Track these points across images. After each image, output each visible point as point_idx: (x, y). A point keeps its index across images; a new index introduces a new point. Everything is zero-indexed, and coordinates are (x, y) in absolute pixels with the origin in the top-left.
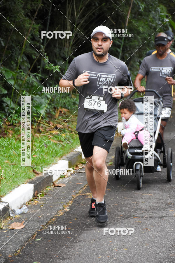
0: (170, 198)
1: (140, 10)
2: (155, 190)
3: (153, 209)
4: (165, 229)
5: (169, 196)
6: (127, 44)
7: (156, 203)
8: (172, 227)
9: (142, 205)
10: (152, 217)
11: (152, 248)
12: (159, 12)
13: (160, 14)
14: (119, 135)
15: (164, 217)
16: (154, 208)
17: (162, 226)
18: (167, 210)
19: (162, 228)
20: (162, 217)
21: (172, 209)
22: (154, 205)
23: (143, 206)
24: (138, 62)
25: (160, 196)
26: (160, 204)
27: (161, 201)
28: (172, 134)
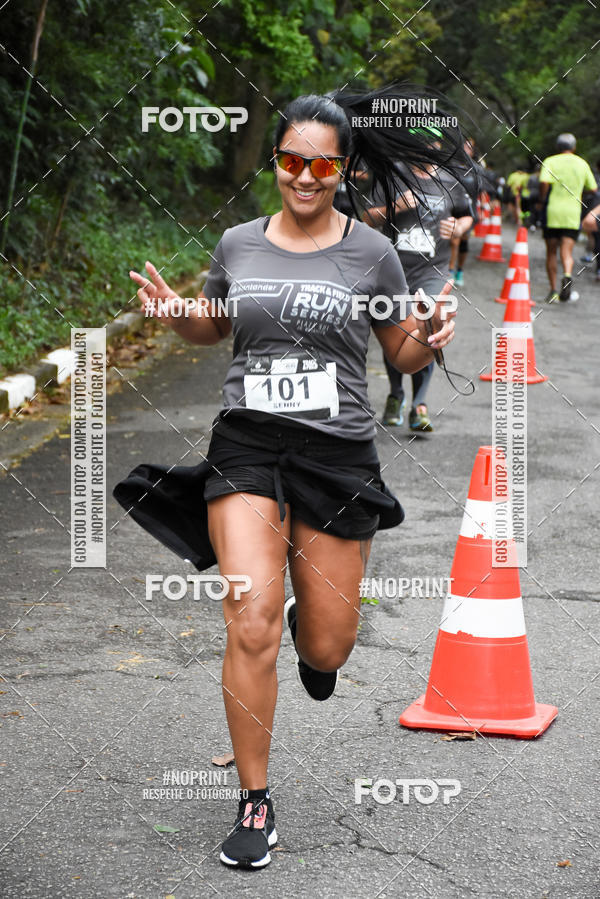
0: (121, 615)
1: (78, 12)
2: (78, 591)
3: (56, 649)
4: (76, 712)
5: (119, 609)
6: (55, 121)
7: (71, 630)
8: (101, 703)
9: (22, 639)
10: (43, 676)
11: (12, 773)
12: (161, 24)
13: (164, 30)
14: (11, 416)
15: (86, 672)
16: (61, 646)
17: (67, 701)
18: (99, 650)
19: (65, 707)
20: (78, 672)
21: (117, 647)
22: (64, 636)
23: (24, 642)
24: (100, 182)
25: (89, 609)
26: (82, 634)
27: (90, 623)
28: (183, 412)
